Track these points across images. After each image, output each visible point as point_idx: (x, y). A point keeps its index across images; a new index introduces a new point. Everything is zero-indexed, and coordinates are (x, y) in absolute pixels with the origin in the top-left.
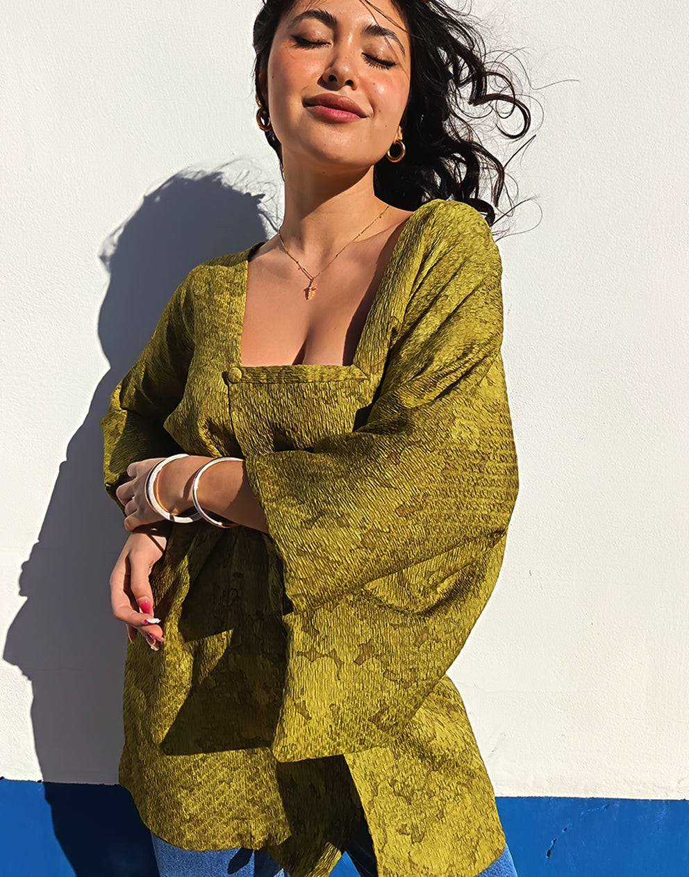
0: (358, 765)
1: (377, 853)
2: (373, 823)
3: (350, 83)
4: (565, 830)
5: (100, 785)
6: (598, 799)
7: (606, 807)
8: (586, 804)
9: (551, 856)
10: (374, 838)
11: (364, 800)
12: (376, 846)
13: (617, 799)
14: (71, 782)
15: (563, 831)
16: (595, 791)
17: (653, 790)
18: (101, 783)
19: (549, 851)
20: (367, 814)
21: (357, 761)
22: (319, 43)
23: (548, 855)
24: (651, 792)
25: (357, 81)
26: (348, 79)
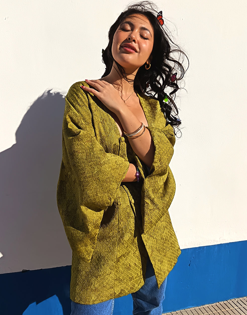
0: (147, 245)
1: (154, 267)
2: (152, 260)
3: (134, 41)
4: (193, 257)
5: (62, 267)
6: (201, 247)
7: (203, 249)
8: (198, 249)
9: (190, 266)
10: (153, 264)
11: (149, 254)
12: (154, 266)
13: (205, 246)
14: (52, 268)
15: (193, 258)
16: (200, 245)
17: (214, 242)
18: (62, 266)
19: (189, 265)
20: (150, 258)
21: (147, 244)
22: (128, 31)
23: (189, 266)
24: (213, 243)
25: (136, 41)
26: (134, 39)
